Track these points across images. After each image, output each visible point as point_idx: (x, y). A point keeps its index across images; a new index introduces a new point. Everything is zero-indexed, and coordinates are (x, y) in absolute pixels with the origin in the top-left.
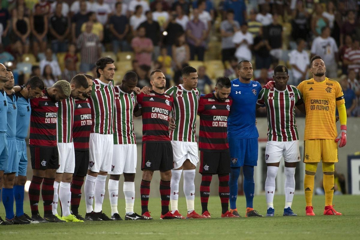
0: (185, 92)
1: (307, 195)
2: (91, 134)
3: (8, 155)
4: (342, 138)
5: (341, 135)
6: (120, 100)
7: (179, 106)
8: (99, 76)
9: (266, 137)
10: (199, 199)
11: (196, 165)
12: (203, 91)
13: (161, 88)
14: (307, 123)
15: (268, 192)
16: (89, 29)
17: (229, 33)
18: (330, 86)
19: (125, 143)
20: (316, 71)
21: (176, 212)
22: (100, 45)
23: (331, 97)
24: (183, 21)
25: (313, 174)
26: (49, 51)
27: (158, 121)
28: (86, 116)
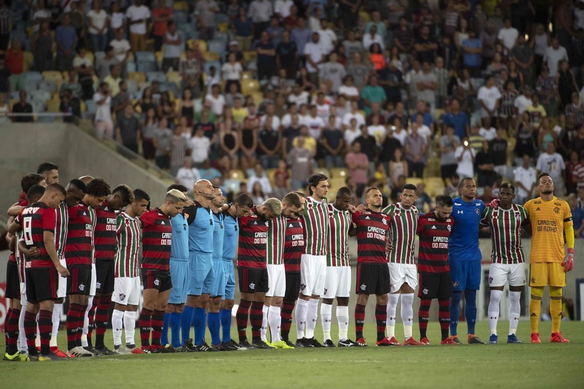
0: (403, 211)
1: (532, 321)
2: (303, 256)
3: (214, 277)
4: (568, 262)
5: (567, 259)
6: (334, 219)
7: (397, 226)
8: (311, 194)
9: (490, 259)
10: (417, 325)
11: (414, 289)
12: (421, 210)
13: (378, 207)
14: (533, 245)
15: (492, 318)
16: (301, 144)
17: (449, 148)
18: (558, 206)
19: (339, 265)
20: (544, 189)
21: (393, 339)
22: (313, 161)
23: (559, 217)
24: (401, 136)
25: (539, 298)
26: (259, 167)
27: (374, 241)
28: (297, 237)
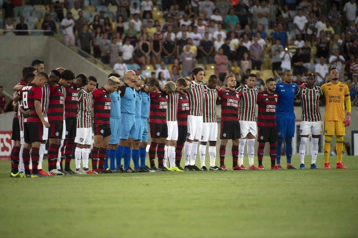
0: (248, 90)
1: (325, 156)
2: (189, 116)
3: (136, 128)
4: (347, 121)
5: (347, 119)
6: (208, 94)
7: (245, 99)
8: (194, 79)
9: (301, 118)
10: (257, 157)
11: (255, 136)
12: (260, 89)
13: (233, 87)
14: (326, 110)
15: (301, 154)
16: (188, 49)
17: (277, 53)
18: (342, 88)
19: (210, 122)
20: (333, 77)
21: (242, 166)
22: (195, 60)
23: (342, 94)
24: (248, 45)
25: (329, 142)
26: (163, 63)
27: (232, 107)
28: (185, 105)
